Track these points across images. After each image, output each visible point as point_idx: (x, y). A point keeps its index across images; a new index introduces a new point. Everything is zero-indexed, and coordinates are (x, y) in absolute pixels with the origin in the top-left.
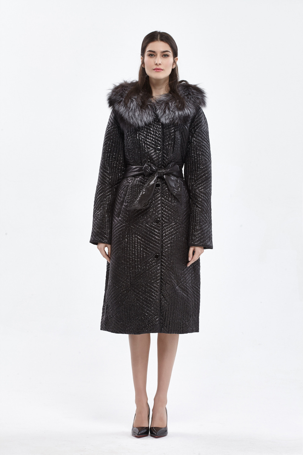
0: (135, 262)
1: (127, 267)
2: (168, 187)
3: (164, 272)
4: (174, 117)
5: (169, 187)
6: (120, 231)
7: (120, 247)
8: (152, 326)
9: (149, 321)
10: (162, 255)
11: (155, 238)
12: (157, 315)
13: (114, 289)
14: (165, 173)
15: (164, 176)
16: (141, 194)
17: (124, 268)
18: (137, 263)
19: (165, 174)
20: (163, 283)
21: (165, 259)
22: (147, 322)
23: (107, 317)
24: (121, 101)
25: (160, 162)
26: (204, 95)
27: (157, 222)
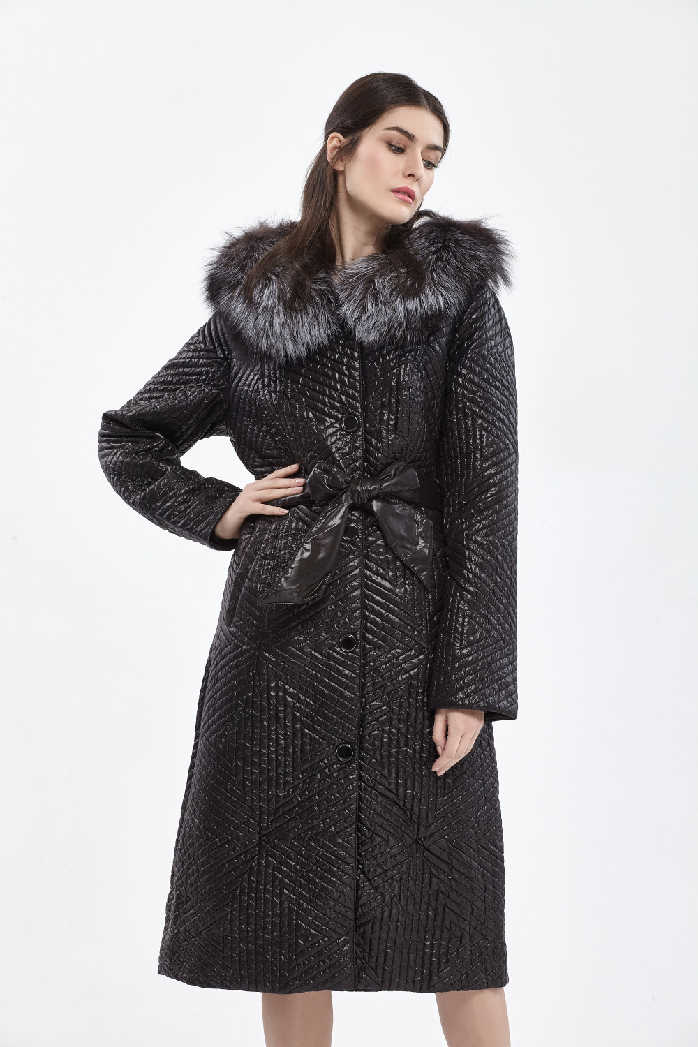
0: (277, 767)
1: (253, 782)
2: (384, 537)
3: (368, 800)
4: (390, 320)
5: (389, 538)
6: (232, 669)
7: (232, 719)
8: (329, 968)
9: (320, 953)
10: (361, 748)
11: (341, 695)
12: (347, 934)
13: (209, 848)
14: (376, 492)
15: (375, 504)
16: (297, 559)
17: (244, 782)
18: (285, 771)
19: (377, 498)
20: (364, 835)
21: (370, 761)
22: (314, 957)
23: (177, 934)
24: (239, 282)
25: (356, 461)
26: (502, 247)
27: (348, 644)
